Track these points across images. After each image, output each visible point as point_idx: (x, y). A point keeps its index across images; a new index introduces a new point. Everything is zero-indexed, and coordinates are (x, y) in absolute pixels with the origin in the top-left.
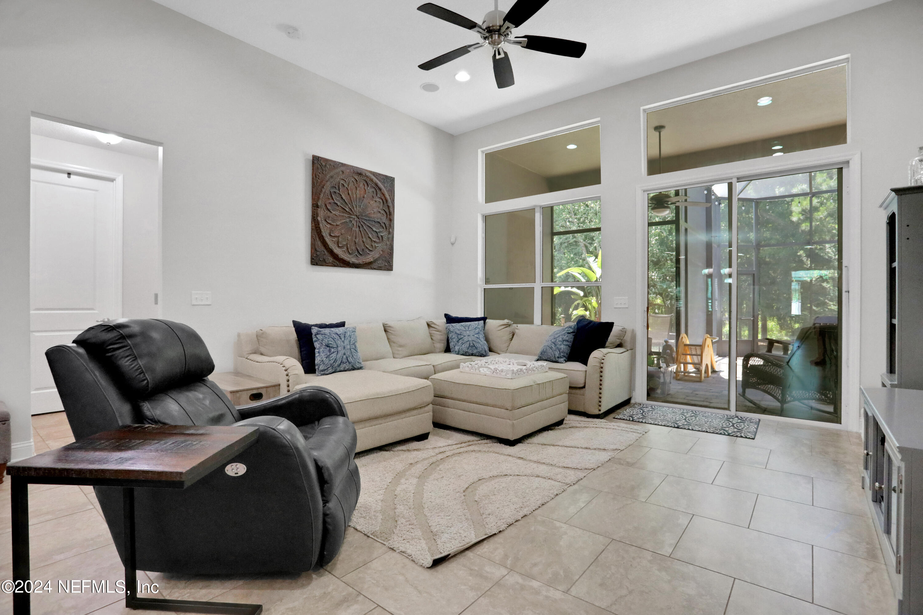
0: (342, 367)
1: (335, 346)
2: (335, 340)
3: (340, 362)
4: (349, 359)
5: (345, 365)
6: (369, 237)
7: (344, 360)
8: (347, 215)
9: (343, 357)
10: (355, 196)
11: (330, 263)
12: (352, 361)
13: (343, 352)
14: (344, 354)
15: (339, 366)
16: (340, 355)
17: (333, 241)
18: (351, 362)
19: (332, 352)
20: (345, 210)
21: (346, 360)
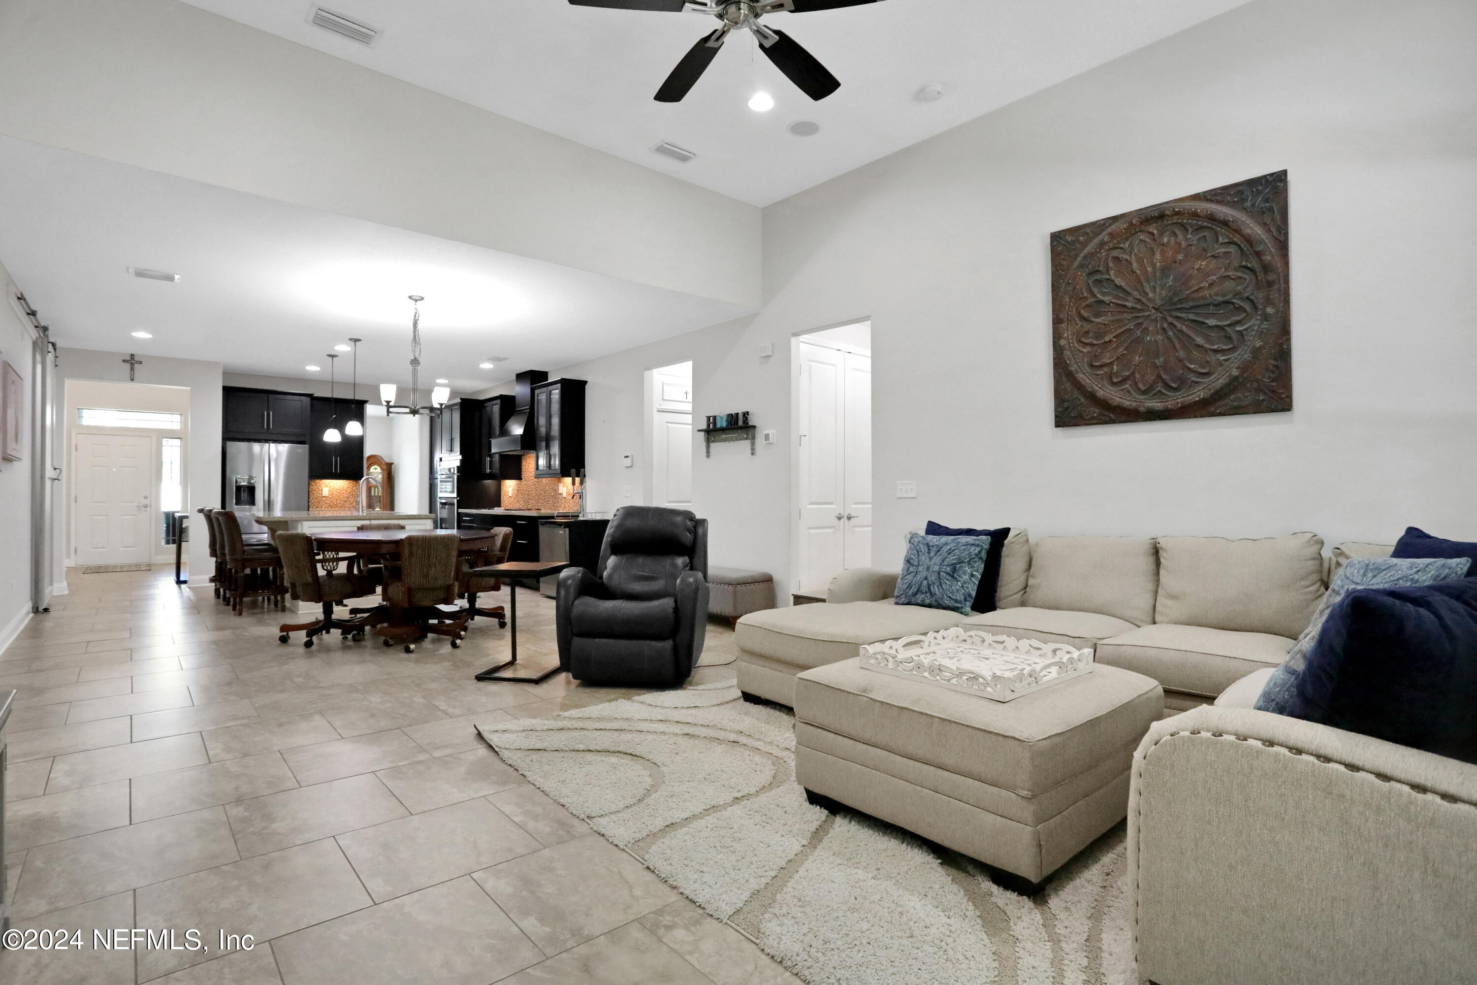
0: (920, 598)
1: (916, 563)
2: (920, 553)
3: (915, 590)
4: (932, 588)
5: (923, 596)
6: (1198, 346)
7: (924, 588)
8: (1129, 316)
9: (922, 582)
10: (1149, 269)
11: (1093, 418)
12: (938, 593)
13: (924, 574)
14: (926, 578)
15: (915, 594)
16: (918, 577)
17: (1097, 375)
18: (935, 594)
19: (909, 572)
20: (1125, 306)
21: (927, 589)
